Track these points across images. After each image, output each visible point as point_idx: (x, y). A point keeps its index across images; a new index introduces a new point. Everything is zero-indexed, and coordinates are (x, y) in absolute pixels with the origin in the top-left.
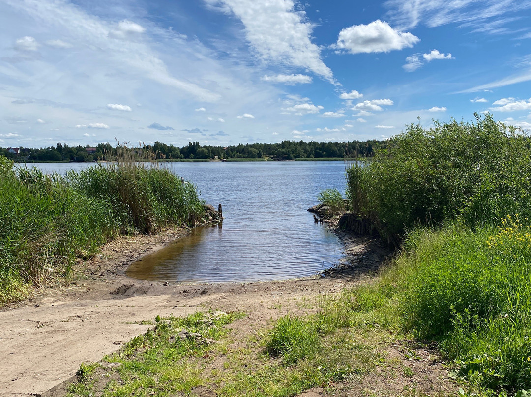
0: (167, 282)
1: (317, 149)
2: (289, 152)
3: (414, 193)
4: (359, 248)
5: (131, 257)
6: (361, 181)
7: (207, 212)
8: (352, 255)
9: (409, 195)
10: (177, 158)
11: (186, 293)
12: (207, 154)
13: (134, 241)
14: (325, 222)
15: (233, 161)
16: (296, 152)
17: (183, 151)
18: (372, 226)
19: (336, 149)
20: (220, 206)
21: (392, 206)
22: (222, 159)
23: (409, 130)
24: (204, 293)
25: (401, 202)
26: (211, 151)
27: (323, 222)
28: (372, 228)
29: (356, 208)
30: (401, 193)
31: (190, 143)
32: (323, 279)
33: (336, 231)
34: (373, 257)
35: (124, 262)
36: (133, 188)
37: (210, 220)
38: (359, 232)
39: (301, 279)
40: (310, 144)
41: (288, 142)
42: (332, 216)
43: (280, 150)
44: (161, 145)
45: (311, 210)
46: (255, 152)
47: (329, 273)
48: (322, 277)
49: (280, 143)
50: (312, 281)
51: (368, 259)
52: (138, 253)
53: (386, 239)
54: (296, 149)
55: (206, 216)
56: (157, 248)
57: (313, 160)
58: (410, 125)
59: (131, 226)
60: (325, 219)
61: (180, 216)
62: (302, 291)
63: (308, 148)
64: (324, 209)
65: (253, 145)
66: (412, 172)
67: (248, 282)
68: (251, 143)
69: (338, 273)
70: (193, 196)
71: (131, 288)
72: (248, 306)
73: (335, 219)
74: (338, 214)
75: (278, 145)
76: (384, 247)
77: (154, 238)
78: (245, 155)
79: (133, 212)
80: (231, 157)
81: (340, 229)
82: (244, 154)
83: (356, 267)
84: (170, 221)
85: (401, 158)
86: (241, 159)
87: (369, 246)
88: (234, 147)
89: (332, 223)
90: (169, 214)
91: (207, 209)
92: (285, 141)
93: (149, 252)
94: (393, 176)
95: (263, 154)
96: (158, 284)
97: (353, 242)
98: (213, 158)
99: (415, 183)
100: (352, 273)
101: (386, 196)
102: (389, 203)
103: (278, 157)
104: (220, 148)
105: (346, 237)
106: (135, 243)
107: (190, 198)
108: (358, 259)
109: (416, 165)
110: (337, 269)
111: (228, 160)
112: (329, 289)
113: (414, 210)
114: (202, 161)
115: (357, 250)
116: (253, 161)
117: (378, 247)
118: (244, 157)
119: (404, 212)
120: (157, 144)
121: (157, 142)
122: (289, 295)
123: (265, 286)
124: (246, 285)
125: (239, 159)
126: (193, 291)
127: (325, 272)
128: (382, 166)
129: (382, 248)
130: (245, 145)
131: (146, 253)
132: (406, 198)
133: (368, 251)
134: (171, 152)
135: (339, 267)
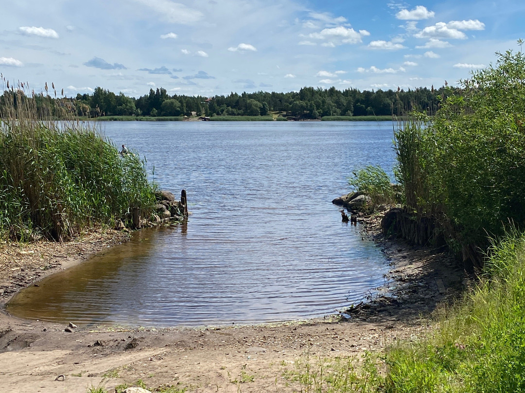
0: (74, 325)
1: (358, 101)
2: (311, 106)
3: (508, 174)
4: (413, 269)
5: (21, 280)
6: (421, 152)
7: (161, 203)
8: (401, 280)
9: (499, 178)
10: (131, 114)
11: (98, 347)
12: (179, 109)
13: (30, 252)
14: (359, 221)
15: (220, 120)
16: (323, 106)
17: (139, 103)
18: (436, 231)
19: (390, 101)
20: (184, 193)
21: (471, 196)
22: (203, 116)
23: (502, 63)
24: (131, 346)
25: (486, 189)
26: (185, 104)
27: (355, 222)
28: (437, 234)
29: (411, 199)
30: (486, 174)
31: (151, 90)
32: (345, 324)
33: (377, 238)
34: (436, 284)
35: (7, 287)
36: (32, 161)
37: (167, 216)
38: (416, 241)
39: (307, 322)
40: (347, 93)
41: (311, 90)
42: (372, 212)
43: (298, 102)
44: (105, 92)
45: (337, 202)
46: (256, 106)
47: (357, 312)
48: (344, 320)
49: (298, 92)
50: (324, 327)
51: (427, 287)
52: (34, 273)
53: (461, 253)
54: (324, 102)
55: (160, 211)
56: (69, 263)
57: (350, 120)
58: (504, 53)
59: (27, 225)
60: (359, 216)
61: (114, 209)
62: (302, 346)
63: (344, 101)
64: (360, 200)
65: (254, 94)
66: (505, 137)
67: (213, 327)
68: (250, 92)
69: (372, 313)
70: (138, 175)
71: (6, 336)
72: (196, 375)
73: (376, 218)
74: (383, 209)
75: (293, 95)
76: (456, 267)
77: (65, 245)
78: (241, 111)
79: (31, 201)
80: (218, 114)
81: (384, 234)
82: (239, 109)
83: (405, 301)
84: (97, 217)
85: (488, 112)
86: (234, 117)
87: (431, 265)
88: (223, 97)
89: (371, 224)
90: (94, 206)
91: (161, 197)
92: (306, 89)
93: (53, 270)
94: (471, 144)
95: (270, 110)
96: (56, 329)
97: (404, 257)
98: (189, 115)
99: (510, 156)
100: (397, 313)
101: (460, 179)
102: (465, 190)
103: (294, 114)
104: (200, 98)
105: (393, 249)
106: (31, 255)
107: (133, 180)
108: (409, 288)
109: (513, 124)
110: (372, 304)
111: (213, 118)
112: (351, 343)
113: (508, 203)
114: (171, 120)
115: (410, 272)
116: (252, 120)
117: (446, 266)
118: (238, 114)
119: (490, 206)
120: (99, 91)
121: (99, 88)
122: (277, 354)
123: (241, 336)
124: (208, 333)
125: (230, 117)
126: (111, 343)
127: (351, 311)
128: (453, 126)
129: (454, 268)
130: (240, 94)
131: (48, 273)
132: (495, 183)
133: (429, 274)
134: (121, 105)
135: (375, 302)
